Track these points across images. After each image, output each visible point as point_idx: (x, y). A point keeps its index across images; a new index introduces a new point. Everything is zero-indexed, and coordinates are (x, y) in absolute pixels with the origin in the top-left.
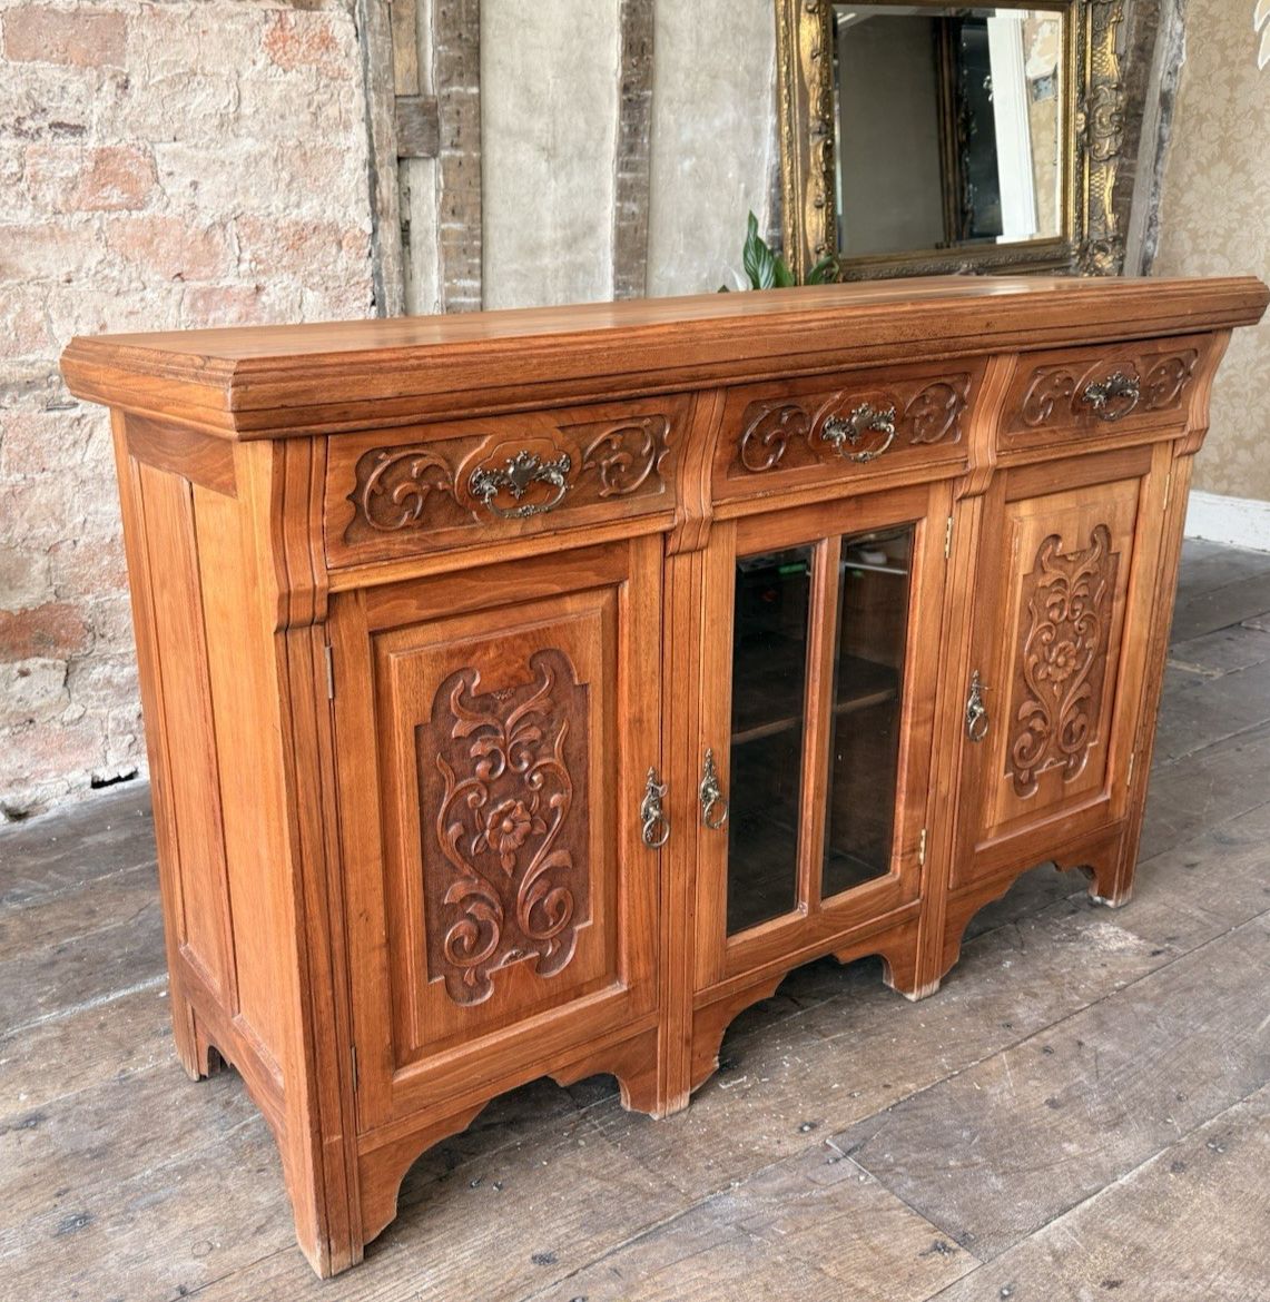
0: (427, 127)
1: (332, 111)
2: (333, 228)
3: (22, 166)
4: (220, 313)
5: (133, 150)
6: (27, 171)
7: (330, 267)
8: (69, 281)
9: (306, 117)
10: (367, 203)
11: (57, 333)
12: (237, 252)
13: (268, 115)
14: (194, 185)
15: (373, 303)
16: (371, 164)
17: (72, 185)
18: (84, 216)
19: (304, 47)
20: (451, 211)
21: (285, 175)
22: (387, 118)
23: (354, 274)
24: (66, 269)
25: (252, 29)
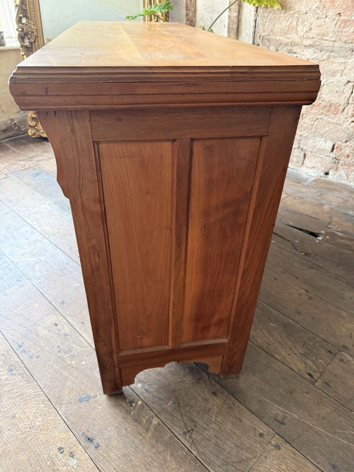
8: (306, 13)
11: (298, 30)
24: (306, 9)
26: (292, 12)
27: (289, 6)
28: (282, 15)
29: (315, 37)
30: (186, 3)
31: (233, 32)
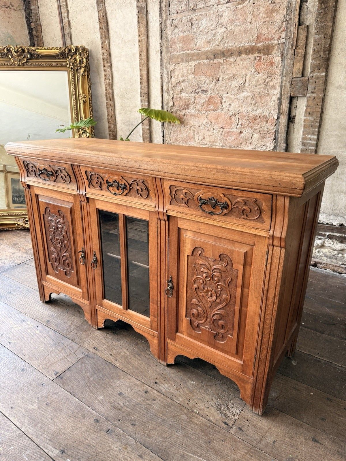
0: (304, 87)
1: (271, 84)
2: (265, 117)
3: (195, 100)
4: (230, 138)
5: (217, 96)
6: (195, 101)
7: (262, 128)
8: (199, 127)
9: (263, 86)
10: (277, 110)
11: (195, 138)
12: (238, 122)
13: (252, 86)
14: (230, 105)
15: (275, 139)
16: (280, 99)
17: (203, 104)
18: (204, 112)
19: (265, 66)
20: (309, 113)
21: (254, 102)
22: (288, 85)
23: (270, 130)
24: (199, 124)
25: (251, 63)
26: (189, 126)
27: (186, 122)
28: (182, 128)
29: (208, 143)
30: (108, 119)
31: (148, 140)
